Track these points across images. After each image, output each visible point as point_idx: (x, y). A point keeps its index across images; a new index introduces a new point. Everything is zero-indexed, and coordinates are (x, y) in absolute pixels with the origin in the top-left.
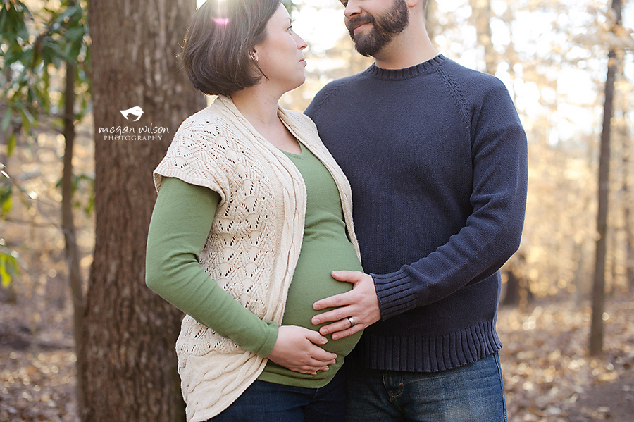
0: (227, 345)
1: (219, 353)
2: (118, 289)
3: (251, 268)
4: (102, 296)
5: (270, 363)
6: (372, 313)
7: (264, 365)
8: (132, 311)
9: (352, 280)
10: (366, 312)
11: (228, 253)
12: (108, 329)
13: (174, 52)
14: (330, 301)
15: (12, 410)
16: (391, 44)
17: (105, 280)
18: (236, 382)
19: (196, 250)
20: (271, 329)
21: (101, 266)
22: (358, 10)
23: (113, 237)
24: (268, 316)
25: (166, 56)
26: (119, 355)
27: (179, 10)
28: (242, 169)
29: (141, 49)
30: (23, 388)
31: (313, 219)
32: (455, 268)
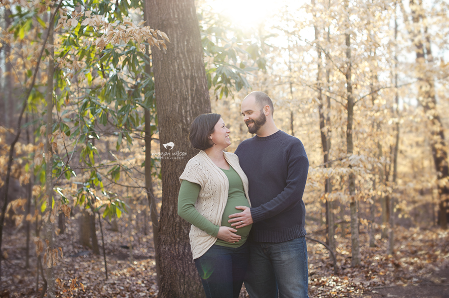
0: (204, 234)
1: (202, 236)
2: (174, 218)
3: (211, 208)
4: (166, 222)
5: (218, 239)
6: (249, 220)
7: (216, 239)
8: (181, 228)
9: (243, 209)
10: (247, 220)
11: (204, 203)
12: (170, 237)
13: (195, 107)
14: (234, 215)
15: (122, 288)
16: (260, 129)
17: (168, 214)
18: (207, 245)
19: (193, 203)
20: (217, 227)
21: (165, 208)
22: (248, 118)
23: (171, 194)
24: (216, 224)
25: (192, 109)
26: (175, 248)
27: (197, 85)
28: (207, 177)
29: (180, 105)
30: (126, 278)
31: (231, 192)
32: (277, 205)
